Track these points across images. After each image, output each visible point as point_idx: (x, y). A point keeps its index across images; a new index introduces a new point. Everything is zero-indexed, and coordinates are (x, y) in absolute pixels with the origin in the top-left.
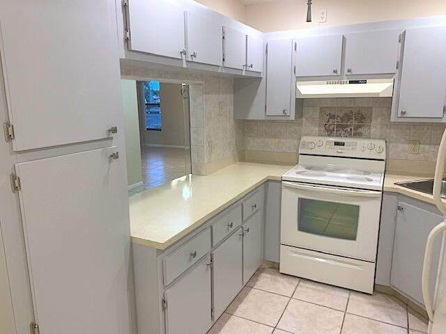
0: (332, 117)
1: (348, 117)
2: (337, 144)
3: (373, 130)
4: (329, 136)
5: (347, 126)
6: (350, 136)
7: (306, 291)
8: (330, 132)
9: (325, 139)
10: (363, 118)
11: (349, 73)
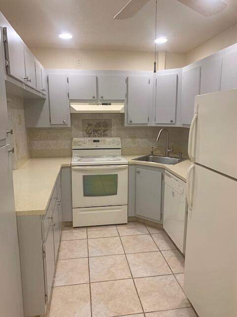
0: (90, 125)
1: (99, 125)
2: (95, 141)
3: (113, 132)
4: (89, 137)
5: (99, 130)
6: (101, 136)
7: (93, 233)
8: (89, 135)
9: (87, 139)
10: (107, 125)
11: (102, 99)
